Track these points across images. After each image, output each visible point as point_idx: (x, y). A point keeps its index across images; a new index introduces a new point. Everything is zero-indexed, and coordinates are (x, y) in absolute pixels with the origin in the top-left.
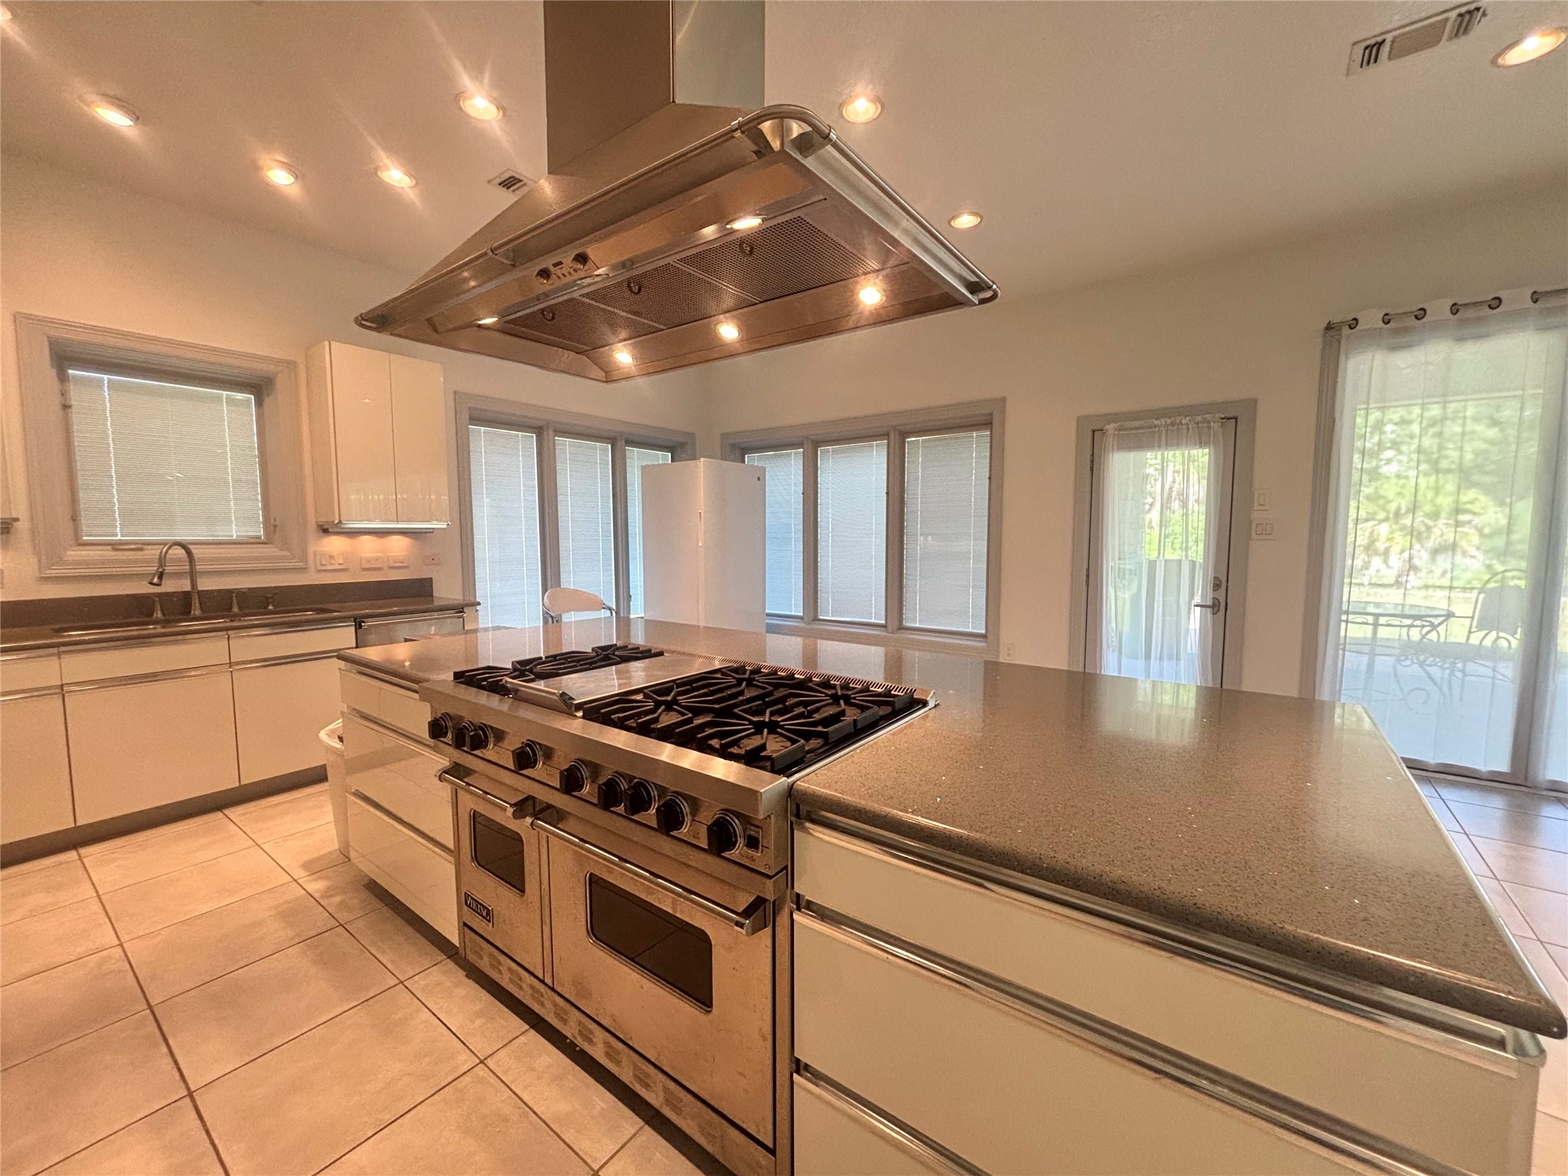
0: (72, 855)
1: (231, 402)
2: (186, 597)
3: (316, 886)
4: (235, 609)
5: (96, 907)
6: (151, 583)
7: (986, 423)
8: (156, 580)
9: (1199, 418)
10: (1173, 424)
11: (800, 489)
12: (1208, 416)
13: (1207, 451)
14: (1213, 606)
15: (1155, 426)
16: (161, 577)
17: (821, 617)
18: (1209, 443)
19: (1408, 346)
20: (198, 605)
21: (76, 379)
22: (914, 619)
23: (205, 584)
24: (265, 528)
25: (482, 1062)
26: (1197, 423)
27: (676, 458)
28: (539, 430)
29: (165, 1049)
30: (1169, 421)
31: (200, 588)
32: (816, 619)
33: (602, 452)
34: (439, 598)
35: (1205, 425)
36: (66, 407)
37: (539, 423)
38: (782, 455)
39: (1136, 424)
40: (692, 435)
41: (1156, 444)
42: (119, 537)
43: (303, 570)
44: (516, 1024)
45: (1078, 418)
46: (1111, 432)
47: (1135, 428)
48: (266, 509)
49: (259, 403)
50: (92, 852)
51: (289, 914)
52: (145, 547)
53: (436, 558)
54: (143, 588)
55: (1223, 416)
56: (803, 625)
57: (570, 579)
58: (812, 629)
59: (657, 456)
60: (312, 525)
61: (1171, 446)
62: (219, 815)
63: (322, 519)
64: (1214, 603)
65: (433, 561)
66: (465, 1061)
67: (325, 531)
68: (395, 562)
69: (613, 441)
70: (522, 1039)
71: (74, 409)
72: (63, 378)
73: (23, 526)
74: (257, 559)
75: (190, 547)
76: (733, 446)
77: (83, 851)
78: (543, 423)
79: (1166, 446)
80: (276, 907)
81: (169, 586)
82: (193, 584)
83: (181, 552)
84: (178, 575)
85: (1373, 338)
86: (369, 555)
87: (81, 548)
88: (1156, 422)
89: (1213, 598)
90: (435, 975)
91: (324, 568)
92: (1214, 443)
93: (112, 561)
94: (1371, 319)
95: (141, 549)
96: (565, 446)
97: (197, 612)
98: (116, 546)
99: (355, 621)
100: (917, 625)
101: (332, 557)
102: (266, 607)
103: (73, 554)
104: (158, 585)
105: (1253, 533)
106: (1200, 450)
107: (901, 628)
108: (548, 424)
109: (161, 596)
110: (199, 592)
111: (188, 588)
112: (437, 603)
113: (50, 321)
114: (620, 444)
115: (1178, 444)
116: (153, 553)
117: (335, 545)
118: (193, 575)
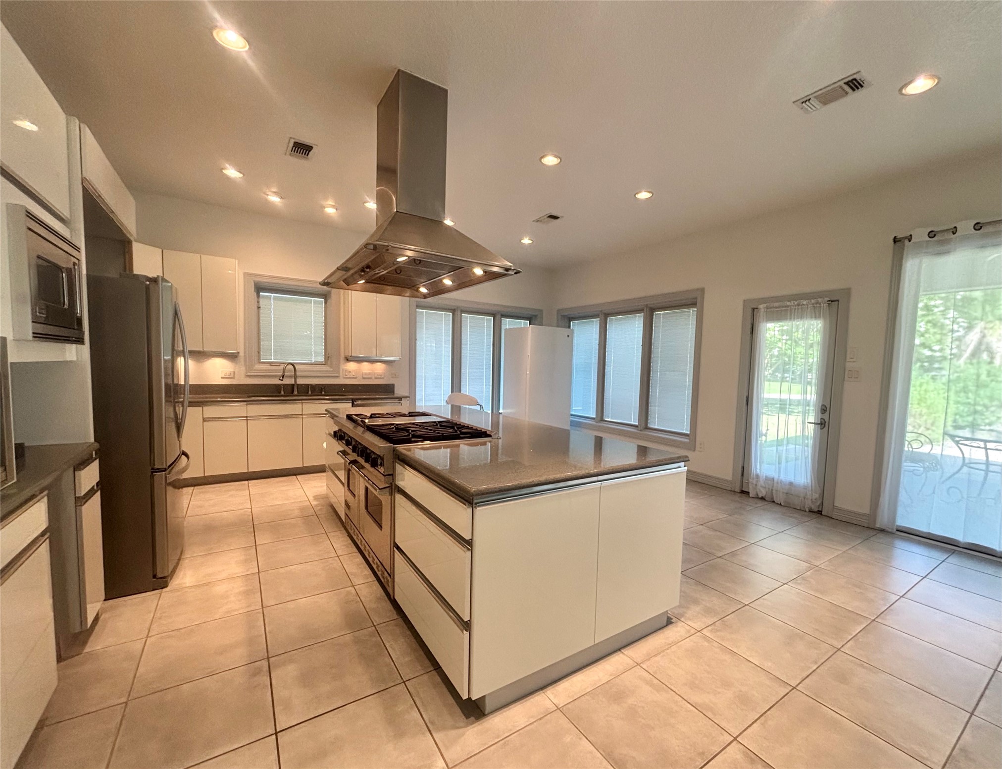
0: (246, 482)
1: (315, 302)
2: (293, 385)
3: (314, 503)
4: (310, 393)
5: (248, 498)
6: (280, 379)
7: (693, 304)
8: (281, 378)
9: (813, 301)
10: (798, 305)
11: (597, 342)
12: (820, 300)
13: (819, 322)
14: (821, 424)
15: (788, 306)
16: (283, 378)
17: (606, 419)
18: (820, 317)
19: (948, 252)
20: (296, 390)
21: (264, 296)
22: (654, 424)
23: (300, 381)
24: (325, 358)
25: (338, 556)
26: (813, 304)
27: (532, 323)
28: (453, 311)
29: (253, 534)
30: (796, 303)
31: (298, 383)
32: (602, 420)
33: (488, 322)
34: (396, 394)
35: (818, 305)
36: (259, 308)
37: (453, 308)
38: (588, 322)
39: (777, 304)
40: (541, 311)
41: (789, 318)
42: (273, 360)
43: (337, 377)
44: (355, 550)
45: (744, 301)
46: (762, 310)
47: (776, 307)
48: (326, 350)
49: (326, 302)
50: (252, 482)
51: (302, 509)
52: (281, 365)
53: (397, 374)
54: (277, 382)
55: (829, 300)
56: (594, 423)
57: (467, 389)
58: (600, 426)
59: (521, 323)
60: (342, 356)
61: (798, 318)
62: (295, 476)
63: (347, 354)
64: (821, 422)
65: (395, 376)
66: (334, 554)
67: (347, 360)
68: (378, 375)
69: (493, 315)
70: (354, 554)
71: (261, 309)
72: (258, 296)
73: (242, 354)
74: (320, 371)
75: (295, 365)
76: (564, 316)
77: (249, 481)
78: (455, 308)
79: (794, 318)
80: (299, 507)
81: (287, 381)
82: (295, 381)
83: (291, 367)
84: (290, 376)
85: (921, 248)
86: (365, 372)
87: (261, 364)
88: (788, 303)
89: (821, 419)
90: (338, 533)
91: (346, 377)
92: (823, 317)
93: (269, 370)
94: (920, 235)
95: (279, 366)
96: (468, 319)
97: (296, 393)
98: (271, 364)
99: (352, 401)
100: (656, 427)
101: (350, 372)
102: (322, 393)
103: (258, 367)
104: (282, 380)
105: (846, 377)
106: (816, 321)
107: (647, 428)
108: (457, 308)
109: (284, 385)
110: (297, 384)
111: (293, 383)
112: (396, 395)
113: (256, 275)
114: (498, 317)
115: (801, 317)
116: (282, 367)
117: (352, 366)
118: (295, 377)
